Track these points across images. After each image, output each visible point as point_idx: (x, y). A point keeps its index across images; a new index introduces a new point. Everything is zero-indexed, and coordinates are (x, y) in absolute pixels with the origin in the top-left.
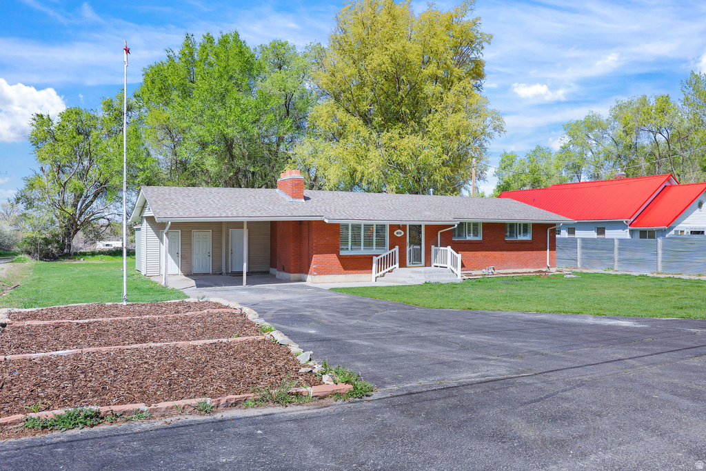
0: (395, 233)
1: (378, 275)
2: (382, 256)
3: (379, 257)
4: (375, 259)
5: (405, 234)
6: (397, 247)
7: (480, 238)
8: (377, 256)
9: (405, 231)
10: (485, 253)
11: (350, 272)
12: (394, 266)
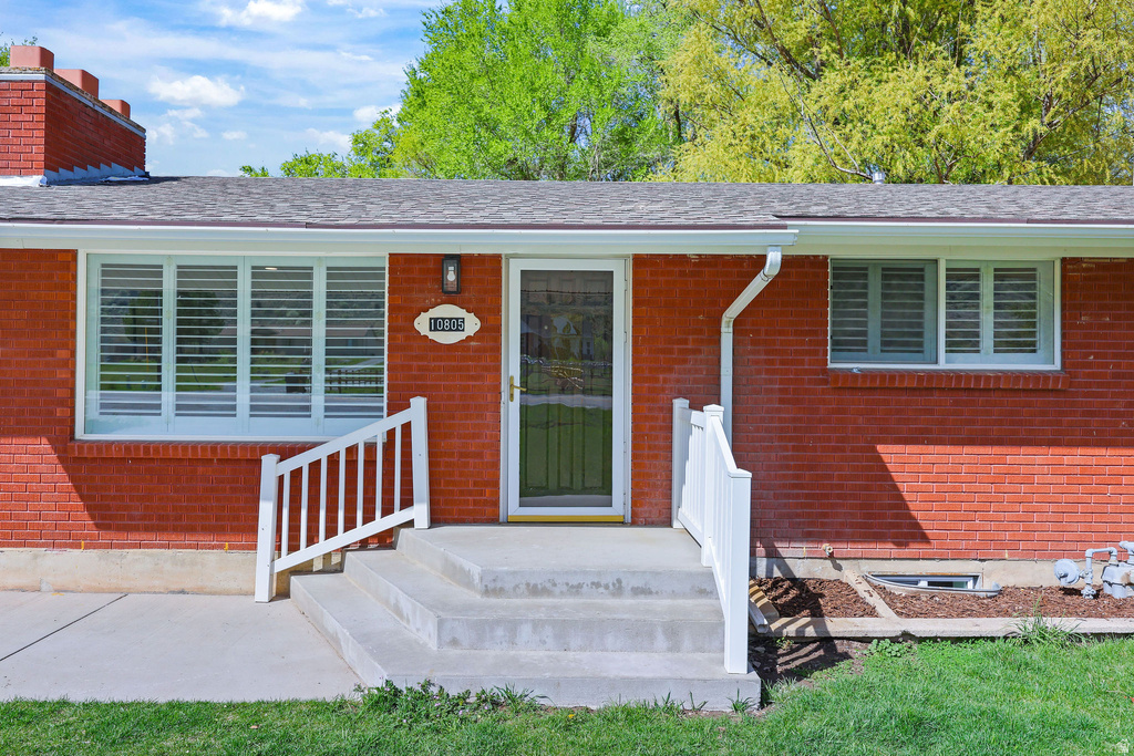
0: (422, 324)
1: (288, 561)
2: (321, 453)
3: (302, 461)
4: (271, 468)
5: (491, 331)
6: (419, 404)
7: (1046, 360)
8: (286, 451)
9: (490, 313)
10: (1077, 456)
11: (134, 537)
12: (399, 517)
